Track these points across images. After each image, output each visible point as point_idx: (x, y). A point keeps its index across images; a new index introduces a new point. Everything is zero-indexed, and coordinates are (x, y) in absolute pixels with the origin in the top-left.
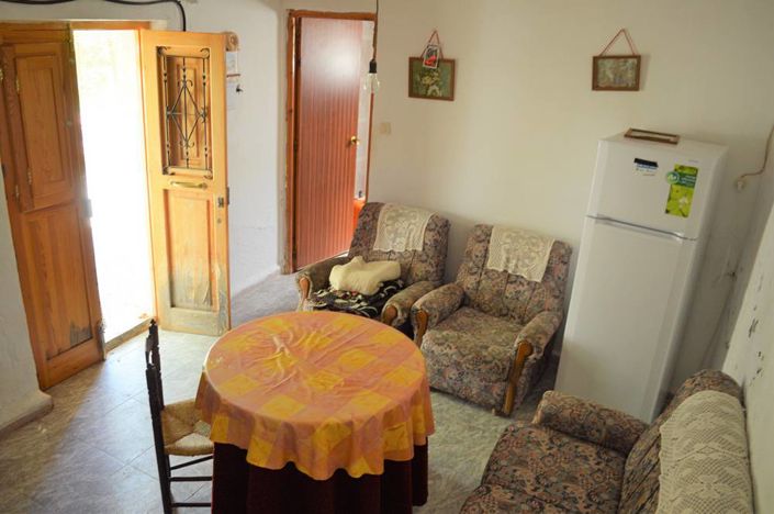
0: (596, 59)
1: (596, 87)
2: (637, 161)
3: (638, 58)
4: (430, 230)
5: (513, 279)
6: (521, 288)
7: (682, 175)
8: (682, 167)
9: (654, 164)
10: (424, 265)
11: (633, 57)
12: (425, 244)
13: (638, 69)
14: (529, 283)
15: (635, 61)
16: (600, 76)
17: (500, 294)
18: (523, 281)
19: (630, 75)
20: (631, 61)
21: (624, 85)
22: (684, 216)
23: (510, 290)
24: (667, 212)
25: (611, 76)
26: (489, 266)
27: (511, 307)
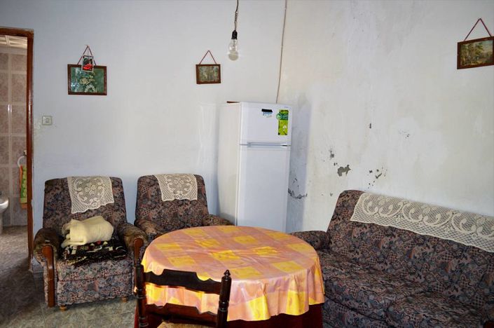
0: (197, 66)
1: (199, 82)
2: (263, 110)
3: (219, 65)
4: (116, 187)
5: (181, 203)
6: (187, 207)
7: (283, 115)
8: (282, 111)
9: (271, 111)
10: (118, 212)
11: (216, 65)
12: (115, 197)
13: (219, 71)
14: (191, 202)
15: (218, 67)
16: (200, 76)
17: (176, 215)
18: (187, 202)
19: (215, 75)
20: (215, 67)
21: (213, 80)
22: (286, 134)
23: (181, 211)
24: (279, 134)
25: (206, 76)
26: (164, 198)
27: (186, 221)
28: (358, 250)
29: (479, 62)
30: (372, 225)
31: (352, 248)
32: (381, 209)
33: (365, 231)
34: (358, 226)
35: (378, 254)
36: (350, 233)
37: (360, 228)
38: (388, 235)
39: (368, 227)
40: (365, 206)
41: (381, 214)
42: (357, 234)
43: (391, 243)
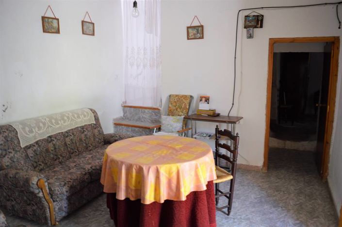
28: (40, 163)
29: (53, 31)
30: (37, 143)
31: (35, 165)
32: (37, 129)
33: (35, 148)
34: (29, 148)
35: (52, 156)
36: (27, 156)
37: (31, 149)
38: (50, 142)
39: (35, 145)
40: (25, 132)
41: (39, 132)
42: (32, 153)
43: (54, 145)
